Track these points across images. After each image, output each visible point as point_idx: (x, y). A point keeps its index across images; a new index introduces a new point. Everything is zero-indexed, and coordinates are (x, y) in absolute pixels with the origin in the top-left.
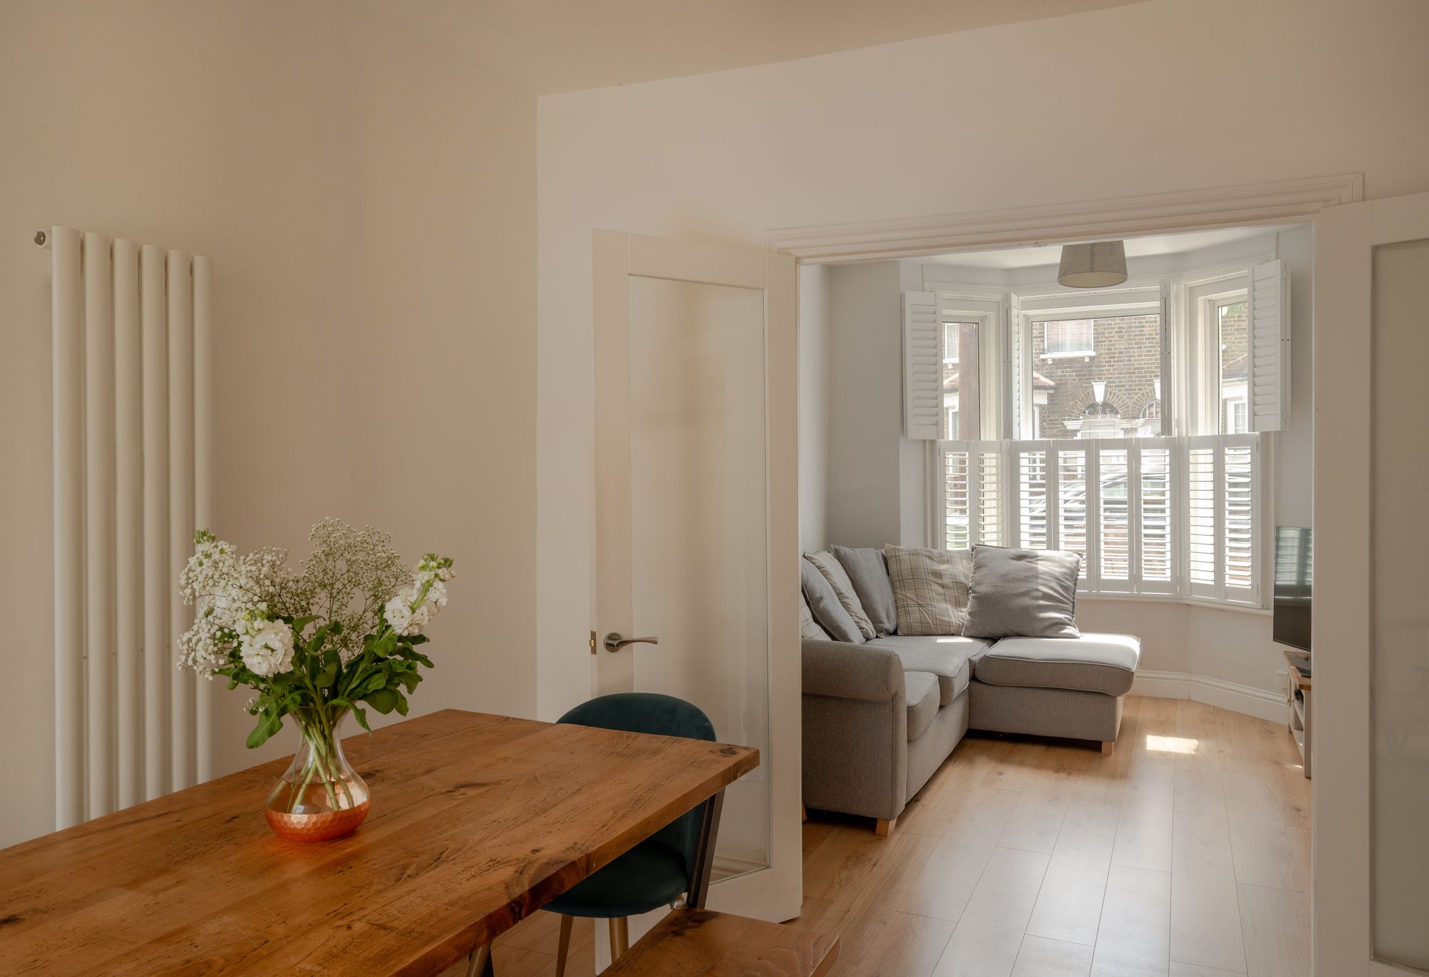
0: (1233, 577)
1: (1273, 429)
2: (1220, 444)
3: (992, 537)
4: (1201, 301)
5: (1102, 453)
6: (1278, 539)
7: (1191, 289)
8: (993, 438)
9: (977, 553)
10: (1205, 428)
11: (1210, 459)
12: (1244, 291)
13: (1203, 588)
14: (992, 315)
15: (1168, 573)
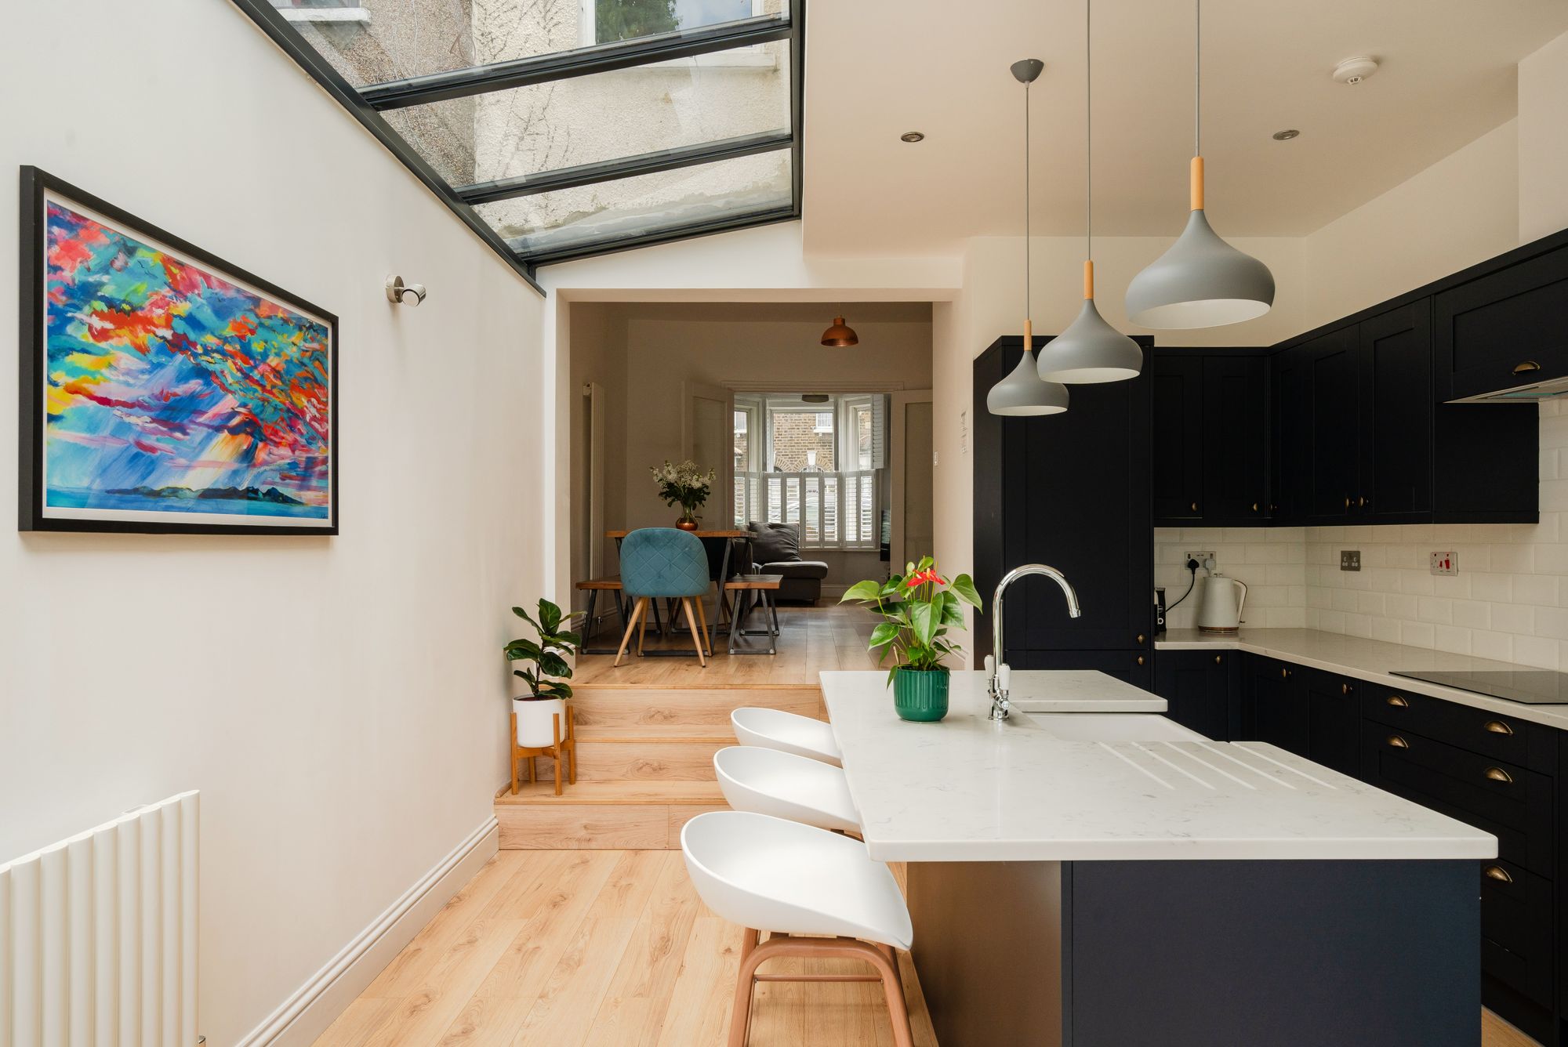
0: (864, 536)
1: (880, 467)
2: (860, 475)
3: (755, 518)
4: (851, 408)
5: (807, 479)
6: (882, 528)
7: (847, 402)
8: (756, 471)
9: (752, 527)
10: (852, 469)
11: (855, 482)
12: (869, 405)
13: (852, 543)
14: (755, 409)
15: (836, 537)
